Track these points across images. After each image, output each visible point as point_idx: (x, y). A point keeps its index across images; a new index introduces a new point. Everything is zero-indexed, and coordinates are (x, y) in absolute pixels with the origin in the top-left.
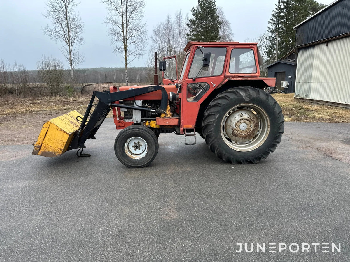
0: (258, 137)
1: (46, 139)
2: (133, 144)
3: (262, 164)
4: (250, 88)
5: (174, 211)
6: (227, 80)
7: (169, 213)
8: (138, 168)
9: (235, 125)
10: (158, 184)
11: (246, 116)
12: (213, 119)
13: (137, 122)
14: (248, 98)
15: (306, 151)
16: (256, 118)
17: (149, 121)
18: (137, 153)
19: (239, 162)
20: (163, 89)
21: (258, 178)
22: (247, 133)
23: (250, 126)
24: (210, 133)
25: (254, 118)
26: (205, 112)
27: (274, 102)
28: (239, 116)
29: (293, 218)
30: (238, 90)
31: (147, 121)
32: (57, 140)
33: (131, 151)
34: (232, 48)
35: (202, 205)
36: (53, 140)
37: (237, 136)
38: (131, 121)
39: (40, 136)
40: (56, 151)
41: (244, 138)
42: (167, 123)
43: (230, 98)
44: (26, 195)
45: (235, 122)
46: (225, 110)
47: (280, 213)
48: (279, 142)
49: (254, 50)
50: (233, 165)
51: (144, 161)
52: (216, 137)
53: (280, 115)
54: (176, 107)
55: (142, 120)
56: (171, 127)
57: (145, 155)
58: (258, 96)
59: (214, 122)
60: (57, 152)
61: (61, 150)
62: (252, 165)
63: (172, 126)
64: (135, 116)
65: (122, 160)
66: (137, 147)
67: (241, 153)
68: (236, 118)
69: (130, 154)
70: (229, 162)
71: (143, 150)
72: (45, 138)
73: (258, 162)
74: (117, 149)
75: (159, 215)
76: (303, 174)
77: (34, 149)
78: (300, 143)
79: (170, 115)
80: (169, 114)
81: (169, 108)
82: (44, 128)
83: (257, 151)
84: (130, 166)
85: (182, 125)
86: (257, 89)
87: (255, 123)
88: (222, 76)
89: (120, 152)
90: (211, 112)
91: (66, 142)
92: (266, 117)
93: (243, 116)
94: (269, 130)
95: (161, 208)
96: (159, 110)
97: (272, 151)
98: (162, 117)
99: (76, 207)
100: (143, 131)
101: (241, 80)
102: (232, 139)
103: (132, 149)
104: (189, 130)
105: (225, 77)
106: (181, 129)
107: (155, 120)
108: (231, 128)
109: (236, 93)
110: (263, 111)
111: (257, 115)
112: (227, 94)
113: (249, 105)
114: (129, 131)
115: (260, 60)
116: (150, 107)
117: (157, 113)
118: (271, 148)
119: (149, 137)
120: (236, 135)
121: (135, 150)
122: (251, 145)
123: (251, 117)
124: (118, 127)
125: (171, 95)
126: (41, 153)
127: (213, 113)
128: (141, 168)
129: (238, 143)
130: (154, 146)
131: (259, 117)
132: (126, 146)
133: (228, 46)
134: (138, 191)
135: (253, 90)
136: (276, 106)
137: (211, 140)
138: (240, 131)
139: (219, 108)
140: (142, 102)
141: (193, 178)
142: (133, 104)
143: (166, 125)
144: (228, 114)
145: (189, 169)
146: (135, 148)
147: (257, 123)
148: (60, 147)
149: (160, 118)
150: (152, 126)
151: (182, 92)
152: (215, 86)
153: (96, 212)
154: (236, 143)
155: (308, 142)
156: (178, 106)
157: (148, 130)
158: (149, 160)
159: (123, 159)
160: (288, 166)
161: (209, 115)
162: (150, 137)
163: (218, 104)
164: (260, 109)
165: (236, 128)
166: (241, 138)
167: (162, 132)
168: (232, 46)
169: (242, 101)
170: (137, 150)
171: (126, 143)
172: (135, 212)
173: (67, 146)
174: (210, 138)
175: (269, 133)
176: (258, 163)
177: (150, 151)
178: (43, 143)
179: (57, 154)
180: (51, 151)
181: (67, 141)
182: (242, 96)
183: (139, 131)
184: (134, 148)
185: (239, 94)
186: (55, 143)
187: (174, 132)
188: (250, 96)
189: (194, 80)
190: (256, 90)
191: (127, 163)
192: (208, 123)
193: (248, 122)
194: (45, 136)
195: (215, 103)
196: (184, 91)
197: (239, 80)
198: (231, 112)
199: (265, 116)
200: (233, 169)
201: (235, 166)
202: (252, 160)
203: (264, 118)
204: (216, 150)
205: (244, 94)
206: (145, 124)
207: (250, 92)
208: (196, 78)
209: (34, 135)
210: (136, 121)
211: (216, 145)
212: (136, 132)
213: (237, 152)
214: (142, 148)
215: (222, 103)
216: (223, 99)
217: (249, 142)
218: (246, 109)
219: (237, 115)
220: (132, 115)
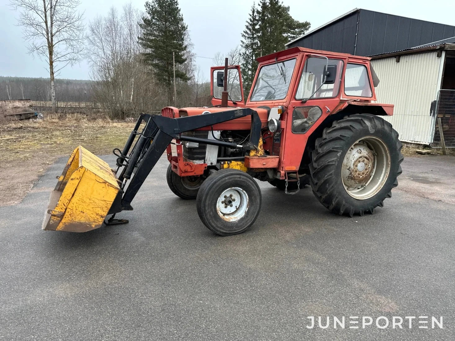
0: (371, 179)
1: (74, 200)
2: (224, 199)
3: (380, 213)
6: (346, 105)
9: (354, 165)
11: (364, 152)
12: (334, 158)
13: (212, 163)
14: (374, 129)
17: (229, 162)
18: (228, 212)
20: (255, 113)
22: (364, 175)
23: (368, 166)
24: (330, 177)
25: (372, 155)
26: (318, 149)
28: (358, 153)
30: (363, 119)
31: (226, 162)
32: (97, 201)
36: (88, 201)
37: (355, 179)
38: (203, 163)
40: (92, 220)
41: (361, 181)
42: (264, 164)
43: (355, 128)
45: (354, 161)
46: (349, 145)
49: (367, 67)
51: (243, 224)
52: (336, 183)
53: (400, 152)
55: (218, 161)
57: (244, 214)
58: (383, 126)
59: (335, 162)
60: (94, 222)
61: (102, 217)
62: (371, 215)
64: (209, 154)
66: (228, 202)
67: (361, 201)
68: (354, 156)
69: (222, 215)
70: (347, 214)
71: (236, 207)
72: (73, 198)
77: (50, 220)
80: (261, 152)
81: (261, 142)
82: (72, 179)
83: (376, 198)
84: (225, 233)
85: (283, 167)
88: (338, 99)
89: (211, 213)
90: (332, 148)
91: (112, 203)
92: (387, 154)
93: (362, 153)
94: (389, 171)
96: (249, 146)
97: (388, 197)
98: (254, 156)
100: (245, 178)
103: (222, 207)
105: (342, 102)
106: (282, 172)
108: (348, 169)
109: (362, 122)
110: (385, 146)
111: (372, 151)
112: (351, 124)
113: (372, 138)
117: (237, 150)
120: (353, 178)
121: (226, 207)
122: (365, 190)
123: (370, 154)
125: (276, 124)
126: (64, 226)
127: (335, 150)
128: (240, 234)
129: (351, 189)
132: (218, 202)
137: (329, 186)
138: (358, 172)
139: (342, 142)
140: (220, 132)
143: (263, 167)
148: (100, 213)
151: (286, 119)
152: (328, 111)
158: (250, 221)
159: (214, 223)
161: (329, 152)
163: (342, 138)
165: (353, 169)
169: (367, 132)
170: (229, 207)
171: (219, 198)
174: (328, 184)
177: (253, 208)
178: (69, 207)
179: (93, 226)
180: (83, 220)
181: (113, 200)
182: (368, 127)
183: (240, 178)
184: (223, 205)
185: (365, 123)
186: (92, 206)
188: (375, 126)
189: (304, 102)
191: (221, 228)
192: (328, 162)
193: (367, 160)
194: (73, 195)
195: (336, 135)
196: (289, 118)
197: (359, 105)
198: (353, 147)
199: (386, 152)
200: (357, 223)
202: (371, 210)
203: (383, 155)
204: (334, 200)
205: (369, 124)
206: (223, 166)
207: (375, 121)
208: (310, 99)
210: (210, 162)
211: (335, 193)
212: (237, 180)
213: (356, 200)
214: (236, 204)
215: (346, 136)
216: (346, 130)
217: (362, 186)
218: (362, 143)
219: (355, 152)
220: (205, 153)
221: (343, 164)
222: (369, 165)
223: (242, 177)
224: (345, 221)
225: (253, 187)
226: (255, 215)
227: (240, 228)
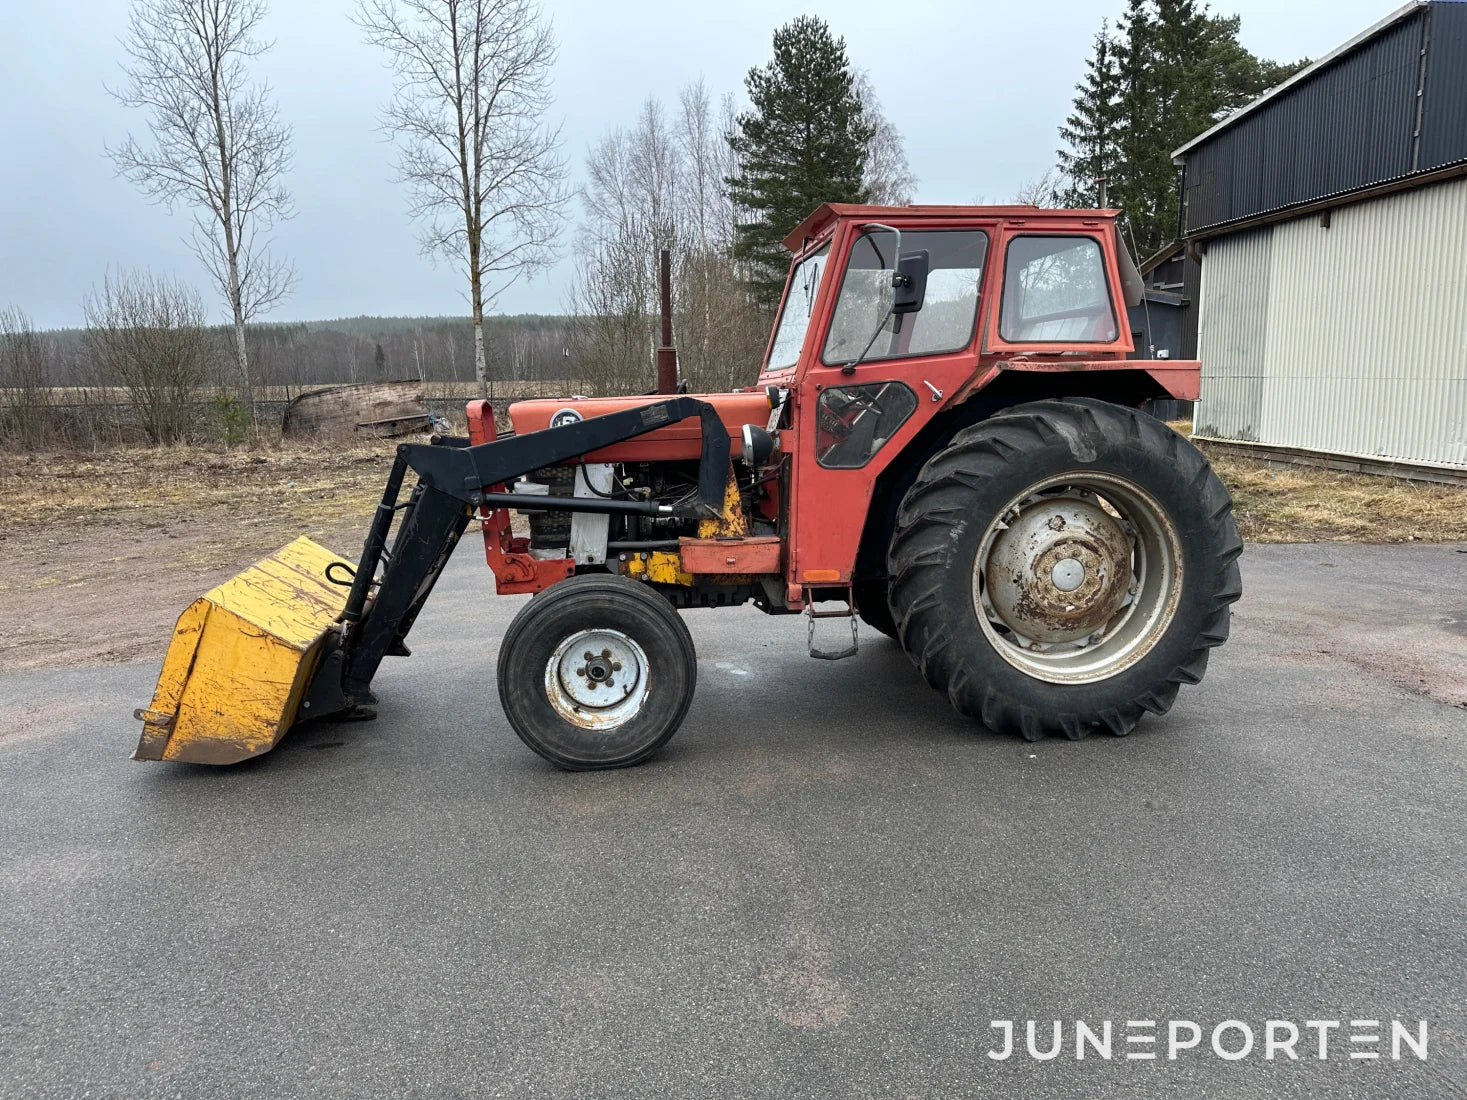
0: (1127, 617)
2: (583, 663)
3: (1153, 736)
4: (1098, 407)
5: (825, 982)
6: (994, 372)
7: (803, 992)
8: (604, 769)
9: (1034, 567)
10: (715, 846)
11: (1078, 525)
12: (939, 543)
13: (591, 559)
14: (1091, 447)
15: (1317, 671)
16: (1119, 536)
17: (644, 556)
18: (600, 703)
19: (1053, 732)
20: (708, 411)
21: (1156, 804)
22: (1084, 601)
23: (1098, 572)
24: (928, 604)
25: (1112, 537)
26: (900, 512)
27: (1199, 465)
28: (1051, 528)
29: (1372, 994)
30: (1046, 417)
31: (637, 555)
33: (570, 692)
34: (1010, 235)
35: (946, 949)
37: (1043, 615)
38: (564, 556)
41: (1072, 623)
42: (729, 563)
43: (1012, 449)
44: (99, 924)
45: (1033, 553)
46: (992, 501)
47: (1308, 970)
48: (1219, 641)
49: (1103, 244)
50: (1028, 747)
51: (633, 738)
52: (954, 625)
53: (1223, 523)
54: (761, 492)
55: (612, 553)
56: (742, 581)
57: (638, 709)
58: (1132, 438)
59: (944, 556)
62: (1111, 741)
63: (747, 575)
64: (581, 531)
65: (534, 734)
66: (598, 673)
67: (1063, 689)
68: (1035, 538)
69: (570, 708)
70: (1010, 729)
71: (625, 687)
73: (1132, 726)
74: (511, 687)
75: (760, 1007)
76: (1342, 780)
78: (1277, 637)
79: (738, 528)
80: (736, 523)
81: (733, 494)
83: (1130, 680)
84: (573, 762)
85: (795, 572)
86: (1129, 410)
87: (1118, 557)
88: (971, 356)
89: (526, 702)
90: (932, 514)
92: (1166, 533)
93: (1065, 526)
94: (1180, 586)
95: (759, 969)
96: (693, 508)
97: (1194, 680)
98: (706, 537)
99: (358, 979)
100: (629, 601)
101: (1053, 370)
102: (1018, 628)
103: (578, 686)
104: (823, 593)
105: (986, 360)
106: (794, 588)
107: (675, 549)
108: (1015, 581)
109: (1040, 427)
110: (1154, 505)
111: (1125, 522)
112: (1001, 434)
113: (1094, 479)
114: (569, 602)
115: (1129, 283)
116: (647, 491)
118: (1186, 666)
119: (658, 626)
120: (1036, 612)
121: (592, 687)
122: (1099, 652)
123: (1102, 531)
124: (506, 585)
125: (749, 440)
127: (938, 519)
128: (619, 768)
129: (1045, 647)
130: (680, 670)
131: (1135, 530)
132: (551, 672)
133: (994, 225)
134: (632, 886)
135: (1110, 412)
136: (1208, 482)
137: (931, 634)
138: (1055, 592)
139: (965, 494)
140: (610, 470)
141: (868, 813)
142: (573, 485)
143: (727, 570)
144: (1003, 520)
145: (839, 768)
146: (590, 678)
147: (1123, 559)
149: (696, 541)
150: (659, 579)
151: (796, 425)
152: (939, 399)
153: (455, 1000)
154: (1034, 648)
155: (1307, 631)
156: (772, 487)
157: (650, 594)
158: (654, 733)
159: (536, 729)
160: (1265, 743)
161: (921, 526)
162: (662, 630)
163: (961, 479)
164: (1140, 498)
165: (1035, 580)
166: (1057, 626)
167: (699, 602)
168: (1008, 226)
169: (1063, 460)
170: (601, 686)
171: (552, 659)
172: (646, 992)
174: (926, 628)
175: (1178, 598)
176: (1132, 730)
177: (661, 691)
182: (1064, 441)
183: (611, 601)
184: (583, 681)
185: (1053, 431)
187: (752, 600)
188: (1098, 440)
189: (849, 372)
190: (1123, 413)
191: (558, 747)
192: (918, 559)
193: (1089, 552)
195: (948, 470)
196: (806, 420)
197: (1046, 370)
198: (1017, 509)
199: (1161, 524)
200: (1030, 763)
201: (1037, 748)
202: (1107, 721)
203: (1156, 535)
204: (953, 680)
205: (1074, 431)
207: (1098, 423)
208: (861, 363)
210: (586, 555)
211: (953, 656)
212: (600, 609)
213: (1047, 687)
214: (624, 678)
215: (978, 473)
216: (983, 455)
217: (1092, 640)
218: (1078, 497)
219: (1039, 524)
220: (568, 530)
221: (979, 563)
222: (1102, 568)
223: (617, 598)
224: (998, 754)
225: (656, 630)
226: (673, 712)
227: (621, 749)
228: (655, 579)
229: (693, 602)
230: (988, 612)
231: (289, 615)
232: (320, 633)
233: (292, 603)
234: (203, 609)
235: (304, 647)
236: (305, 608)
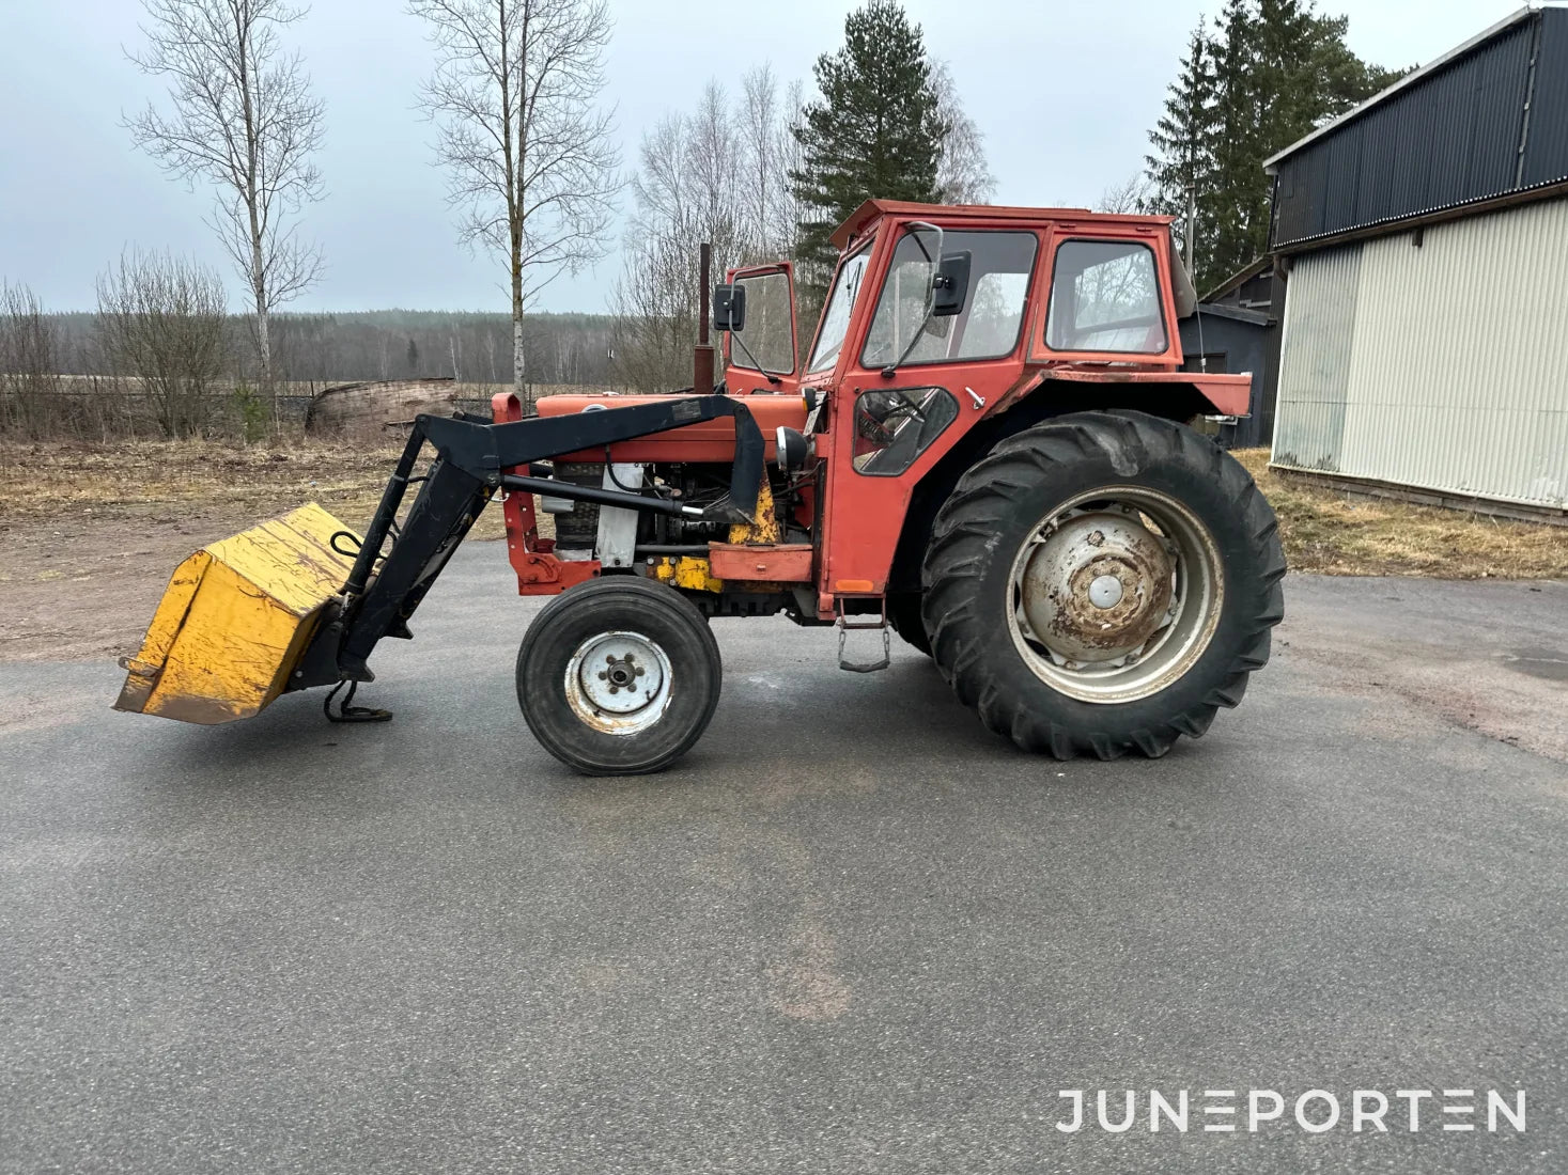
0: (1166, 638)
1: (187, 635)
2: (605, 667)
3: (1186, 759)
4: (1142, 420)
5: (828, 978)
6: (1037, 380)
7: (805, 987)
8: (624, 775)
9: (1071, 582)
10: (731, 850)
11: (1117, 541)
12: (973, 555)
13: (617, 562)
14: (1134, 461)
15: (1365, 702)
16: (1159, 553)
17: (673, 560)
18: (621, 708)
19: (1084, 752)
20: (742, 411)
21: (1180, 824)
22: (1120, 619)
23: (1136, 590)
24: (960, 617)
25: (1152, 555)
26: (937, 522)
27: (1244, 483)
28: (1090, 544)
29: (1369, 1004)
30: (1088, 428)
31: (666, 559)
32: (242, 644)
33: (591, 695)
34: (1060, 238)
35: (951, 952)
36: (220, 642)
37: (1078, 633)
38: (589, 558)
39: (157, 625)
40: (233, 695)
41: (1108, 641)
42: (760, 570)
43: (1051, 460)
44: (102, 906)
45: (1070, 569)
46: (1029, 514)
47: (1309, 981)
48: (1259, 664)
49: (1156, 252)
50: (1058, 766)
51: (653, 745)
52: (986, 639)
53: (1267, 543)
54: (796, 499)
55: (640, 556)
56: (773, 589)
57: (660, 715)
58: (1175, 454)
59: (978, 569)
60: (239, 700)
61: (258, 688)
62: (1143, 763)
63: (779, 583)
64: (608, 534)
65: (552, 737)
66: (620, 677)
67: (1096, 708)
68: (1073, 553)
69: (590, 712)
70: (1040, 748)
71: (648, 693)
72: (184, 632)
73: (1167, 749)
74: (529, 688)
75: (761, 999)
76: (1372, 808)
77: (126, 684)
78: (1331, 668)
79: (771, 536)
80: (768, 529)
81: (766, 499)
82: (177, 583)
83: (1163, 702)
84: (591, 766)
85: (827, 581)
86: (1173, 424)
87: (1158, 575)
88: (1016, 363)
89: (544, 703)
90: (966, 524)
91: (283, 653)
92: (1207, 552)
93: (1104, 544)
94: (1219, 611)
95: (764, 964)
96: (724, 512)
97: (1231, 703)
98: (737, 543)
99: (361, 963)
100: (653, 604)
101: (1098, 380)
102: (1052, 644)
103: (599, 690)
104: (858, 605)
105: (1031, 369)
106: (825, 597)
107: (705, 555)
108: (1051, 597)
109: (1081, 438)
110: (1196, 523)
111: (1167, 541)
112: (1041, 444)
113: (1136, 494)
114: (591, 603)
115: (1181, 293)
116: (677, 493)
117: (708, 523)
118: (1224, 689)
119: (683, 631)
120: (1071, 629)
121: (613, 691)
122: (1137, 672)
123: (1142, 548)
124: (528, 586)
125: (782, 443)
126: (161, 702)
127: (974, 529)
128: (638, 775)
129: (1080, 665)
130: (703, 677)
131: (1176, 551)
132: (571, 674)
133: (1044, 227)
134: (642, 885)
135: (1153, 426)
136: (1253, 501)
137: (962, 648)
138: (1092, 609)
139: (1002, 506)
140: (640, 469)
141: (888, 823)
142: (599, 480)
143: (756, 577)
144: (1041, 533)
145: (862, 780)
146: (612, 682)
147: (1163, 578)
148: (252, 676)
149: (725, 546)
150: (687, 584)
151: (832, 429)
152: (981, 407)
153: (457, 984)
154: (1069, 666)
155: (1363, 663)
156: (808, 493)
157: (676, 599)
158: (676, 739)
159: (554, 732)
160: (1300, 770)
161: (957, 537)
162: (687, 635)
163: (998, 490)
164: (1182, 516)
165: (1072, 597)
166: (1093, 644)
167: (729, 611)
168: (1059, 229)
169: (1106, 474)
170: (623, 691)
171: (572, 661)
172: (648, 983)
173: (287, 670)
174: (958, 642)
175: (1217, 619)
176: (1166, 753)
177: (683, 698)
178: (173, 653)
179: (237, 711)
180: (209, 692)
181: (286, 646)
182: (1106, 454)
183: (635, 603)
184: (605, 684)
185: (1094, 443)
186: (231, 658)
187: (784, 611)
188: (1141, 453)
189: (888, 376)
190: (1167, 427)
191: (577, 750)
192: (952, 570)
193: (1128, 569)
194: (182, 624)
195: (985, 480)
196: (843, 425)
197: (1091, 380)
198: (1055, 522)
199: (1203, 543)
200: (1058, 781)
201: (1066, 766)
202: (1140, 742)
203: (1197, 554)
204: (983, 695)
205: (1116, 444)
206: (655, 572)
207: (1141, 436)
208: (900, 367)
209: (102, 616)
210: (612, 557)
211: (984, 671)
212: (625, 610)
213: (1078, 705)
214: (647, 684)
215: (1016, 484)
216: (1023, 466)
217: (1129, 660)
218: (1119, 513)
219: (1078, 539)
220: (595, 529)
221: (1015, 575)
222: (1140, 586)
223: (641, 600)
224: (1026, 771)
225: (681, 635)
226: (695, 720)
227: (641, 755)
228: (683, 585)
229: (724, 611)
230: (1022, 628)
231: (290, 579)
232: (321, 602)
233: (296, 568)
234: (202, 561)
235: (303, 613)
236: (308, 577)
